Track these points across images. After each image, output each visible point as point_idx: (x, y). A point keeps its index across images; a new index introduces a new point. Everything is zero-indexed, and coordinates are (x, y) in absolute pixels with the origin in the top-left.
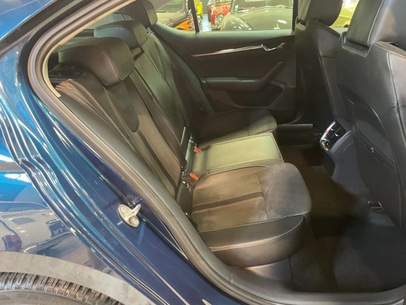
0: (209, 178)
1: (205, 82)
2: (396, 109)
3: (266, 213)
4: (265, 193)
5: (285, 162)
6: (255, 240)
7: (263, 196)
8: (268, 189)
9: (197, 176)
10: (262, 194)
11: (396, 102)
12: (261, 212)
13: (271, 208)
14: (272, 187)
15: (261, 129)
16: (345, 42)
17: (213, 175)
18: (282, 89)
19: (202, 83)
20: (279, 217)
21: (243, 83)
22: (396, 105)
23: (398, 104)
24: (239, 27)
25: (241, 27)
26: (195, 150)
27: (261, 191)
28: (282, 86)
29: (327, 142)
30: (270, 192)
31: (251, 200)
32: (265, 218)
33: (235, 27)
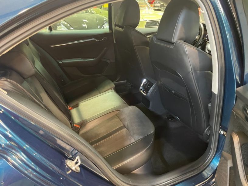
0: (87, 124)
1: (61, 62)
2: (191, 73)
3: (133, 137)
4: (126, 126)
5: (129, 105)
6: (135, 155)
7: (126, 128)
8: (127, 123)
9: (78, 125)
10: (124, 126)
11: (191, 69)
12: (129, 137)
13: (134, 134)
14: (129, 122)
15: (106, 88)
16: (155, 40)
17: (89, 122)
18: (108, 63)
19: (59, 63)
20: (141, 137)
21: (86, 61)
22: (191, 71)
23: (192, 70)
24: (61, 24)
25: (62, 23)
26: (69, 108)
27: (123, 125)
28: (108, 61)
29: (144, 90)
30: (129, 124)
31: (120, 132)
32: (133, 141)
33: (58, 24)
